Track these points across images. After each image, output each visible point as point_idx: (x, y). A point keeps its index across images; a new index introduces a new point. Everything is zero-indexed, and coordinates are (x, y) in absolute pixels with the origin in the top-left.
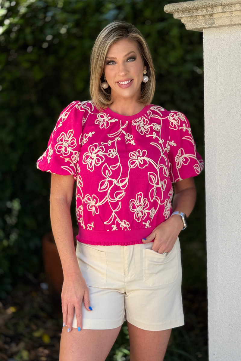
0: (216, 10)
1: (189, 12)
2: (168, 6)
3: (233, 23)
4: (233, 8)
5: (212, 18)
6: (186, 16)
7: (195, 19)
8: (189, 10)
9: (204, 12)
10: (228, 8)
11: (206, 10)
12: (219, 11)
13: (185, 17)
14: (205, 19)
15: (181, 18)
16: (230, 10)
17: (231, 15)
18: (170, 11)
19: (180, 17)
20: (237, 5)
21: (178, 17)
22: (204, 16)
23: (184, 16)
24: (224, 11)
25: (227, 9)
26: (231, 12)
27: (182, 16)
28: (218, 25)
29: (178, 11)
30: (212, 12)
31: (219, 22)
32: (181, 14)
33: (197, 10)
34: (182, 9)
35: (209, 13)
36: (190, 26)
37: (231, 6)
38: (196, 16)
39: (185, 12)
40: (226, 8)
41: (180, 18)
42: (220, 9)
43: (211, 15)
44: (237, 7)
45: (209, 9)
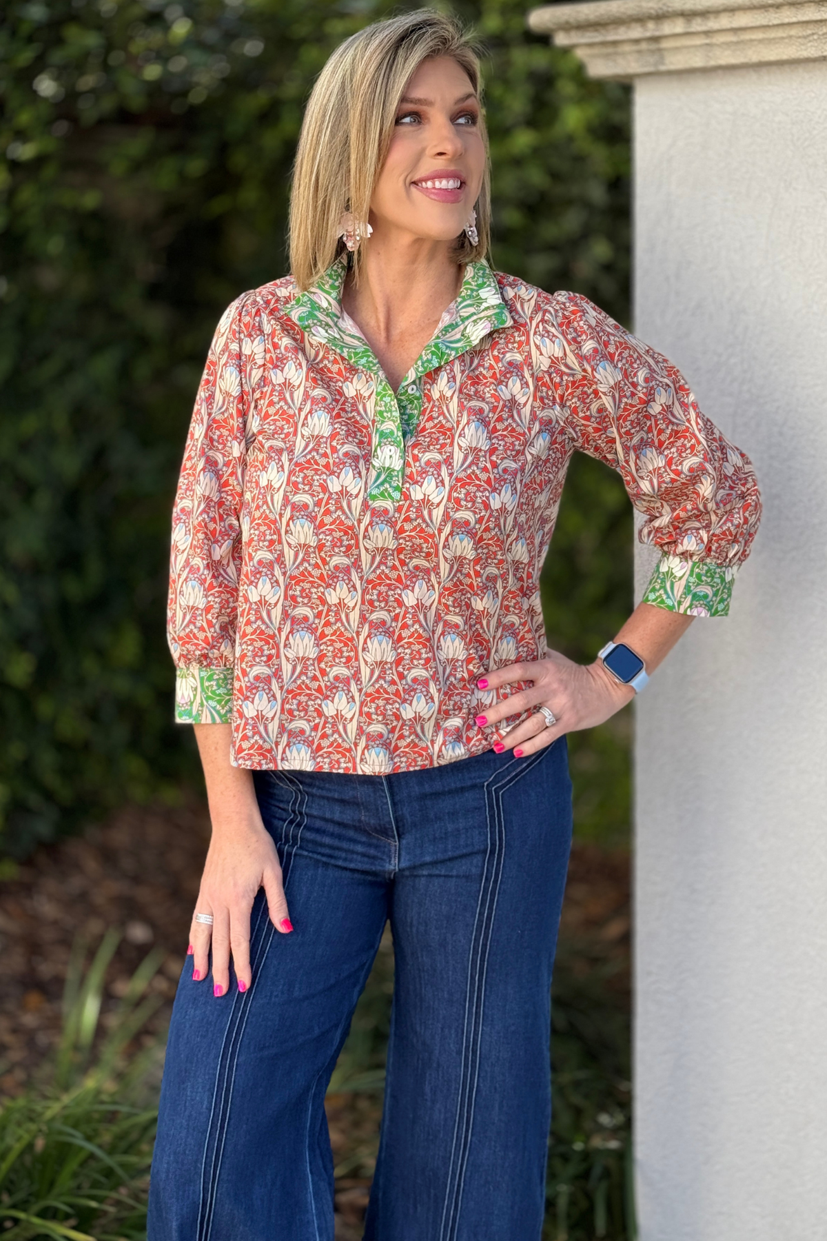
0: (667, 28)
1: (596, 30)
3: (712, 63)
4: (713, 24)
5: (660, 50)
6: (587, 41)
7: (610, 50)
8: (596, 25)
9: (636, 32)
11: (642, 26)
12: (677, 32)
13: (584, 44)
14: (639, 52)
15: (574, 46)
16: (704, 28)
17: (707, 42)
18: (544, 27)
19: (570, 43)
20: (723, 14)
21: (566, 44)
22: (637, 41)
23: (581, 41)
24: (691, 30)
25: (698, 25)
26: (707, 33)
27: (576, 42)
28: (672, 67)
29: (568, 27)
30: (657, 34)
31: (675, 62)
32: (576, 35)
33: (616, 26)
34: (577, 22)
35: (648, 34)
36: (599, 68)
37: (708, 18)
38: (615, 43)
39: (587, 31)
40: (695, 22)
41: (571, 45)
42: (679, 26)
43: (656, 39)
44: (724, 22)
45: (651, 25)
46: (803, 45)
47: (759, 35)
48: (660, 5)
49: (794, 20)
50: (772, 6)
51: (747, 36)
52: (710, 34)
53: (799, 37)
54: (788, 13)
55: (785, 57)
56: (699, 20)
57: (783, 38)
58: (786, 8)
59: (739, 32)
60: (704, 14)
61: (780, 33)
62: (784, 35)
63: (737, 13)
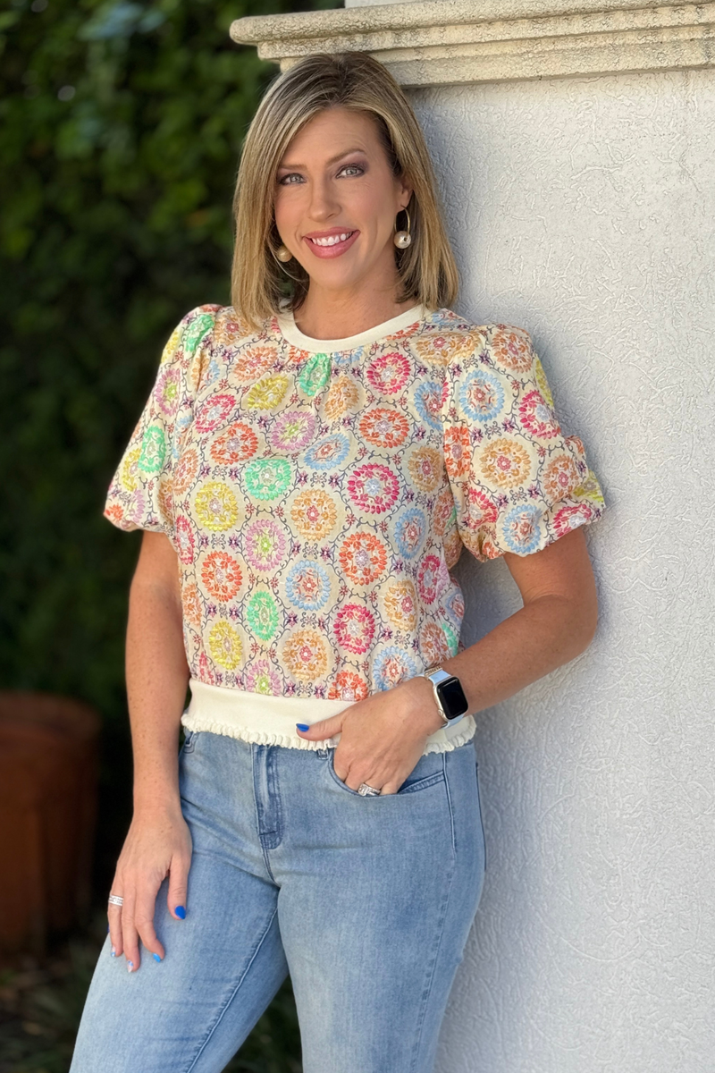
0: (376, 42)
1: (302, 44)
2: (240, 25)
4: (423, 39)
6: (292, 55)
8: (301, 37)
9: (344, 45)
10: (409, 36)
11: (349, 40)
12: (385, 46)
13: (290, 57)
15: (280, 59)
16: (414, 44)
17: (418, 58)
18: (246, 38)
19: (275, 56)
20: (433, 29)
21: (270, 57)
23: (287, 54)
24: (399, 45)
25: (407, 40)
26: (417, 49)
27: (281, 55)
29: (271, 39)
30: (365, 47)
32: (280, 48)
33: (323, 39)
34: (281, 33)
37: (418, 33)
39: (291, 44)
40: (404, 36)
41: (276, 59)
42: (388, 41)
44: (435, 37)
45: (358, 38)
46: (518, 63)
47: (471, 52)
48: (367, 18)
49: (507, 37)
50: (483, 21)
51: (458, 53)
52: (421, 50)
53: (514, 55)
54: (502, 30)
55: (499, 76)
56: (408, 35)
57: (496, 56)
58: (499, 23)
59: (451, 49)
60: (414, 28)
61: (493, 50)
62: (498, 53)
63: (448, 28)
